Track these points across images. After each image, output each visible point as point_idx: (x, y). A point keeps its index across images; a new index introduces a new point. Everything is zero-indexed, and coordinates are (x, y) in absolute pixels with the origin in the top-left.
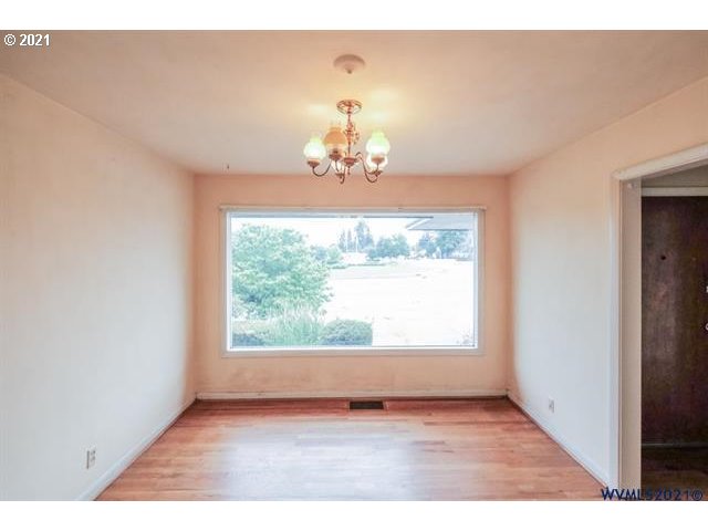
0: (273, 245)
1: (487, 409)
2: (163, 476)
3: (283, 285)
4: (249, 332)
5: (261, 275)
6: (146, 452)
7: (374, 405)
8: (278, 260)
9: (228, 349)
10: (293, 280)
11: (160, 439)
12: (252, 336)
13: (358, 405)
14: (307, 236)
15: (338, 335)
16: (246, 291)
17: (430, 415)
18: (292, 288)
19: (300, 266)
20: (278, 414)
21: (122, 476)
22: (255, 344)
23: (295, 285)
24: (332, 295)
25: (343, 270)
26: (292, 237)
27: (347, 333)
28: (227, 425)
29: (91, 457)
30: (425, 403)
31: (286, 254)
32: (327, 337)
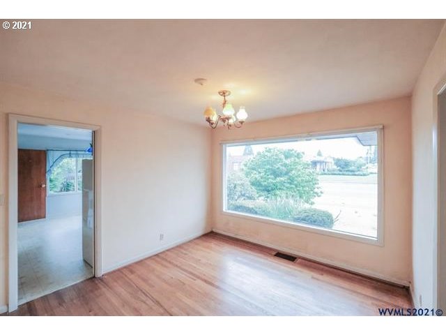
0: (276, 159)
1: (375, 288)
2: (182, 253)
3: (282, 183)
4: (251, 206)
5: (270, 176)
6: (184, 244)
7: (291, 258)
8: (278, 168)
9: (224, 210)
10: (289, 181)
11: (191, 241)
12: (252, 208)
13: (280, 255)
14: (303, 153)
15: (302, 217)
16: (260, 185)
17: (322, 275)
18: (288, 185)
19: (293, 172)
20: (246, 248)
21: (173, 248)
22: (253, 213)
23: (291, 184)
24: (322, 192)
25: (365, 177)
26: (292, 154)
27: (307, 216)
28: (215, 244)
29: (162, 236)
30: (327, 268)
31: (285, 165)
32: (295, 217)
